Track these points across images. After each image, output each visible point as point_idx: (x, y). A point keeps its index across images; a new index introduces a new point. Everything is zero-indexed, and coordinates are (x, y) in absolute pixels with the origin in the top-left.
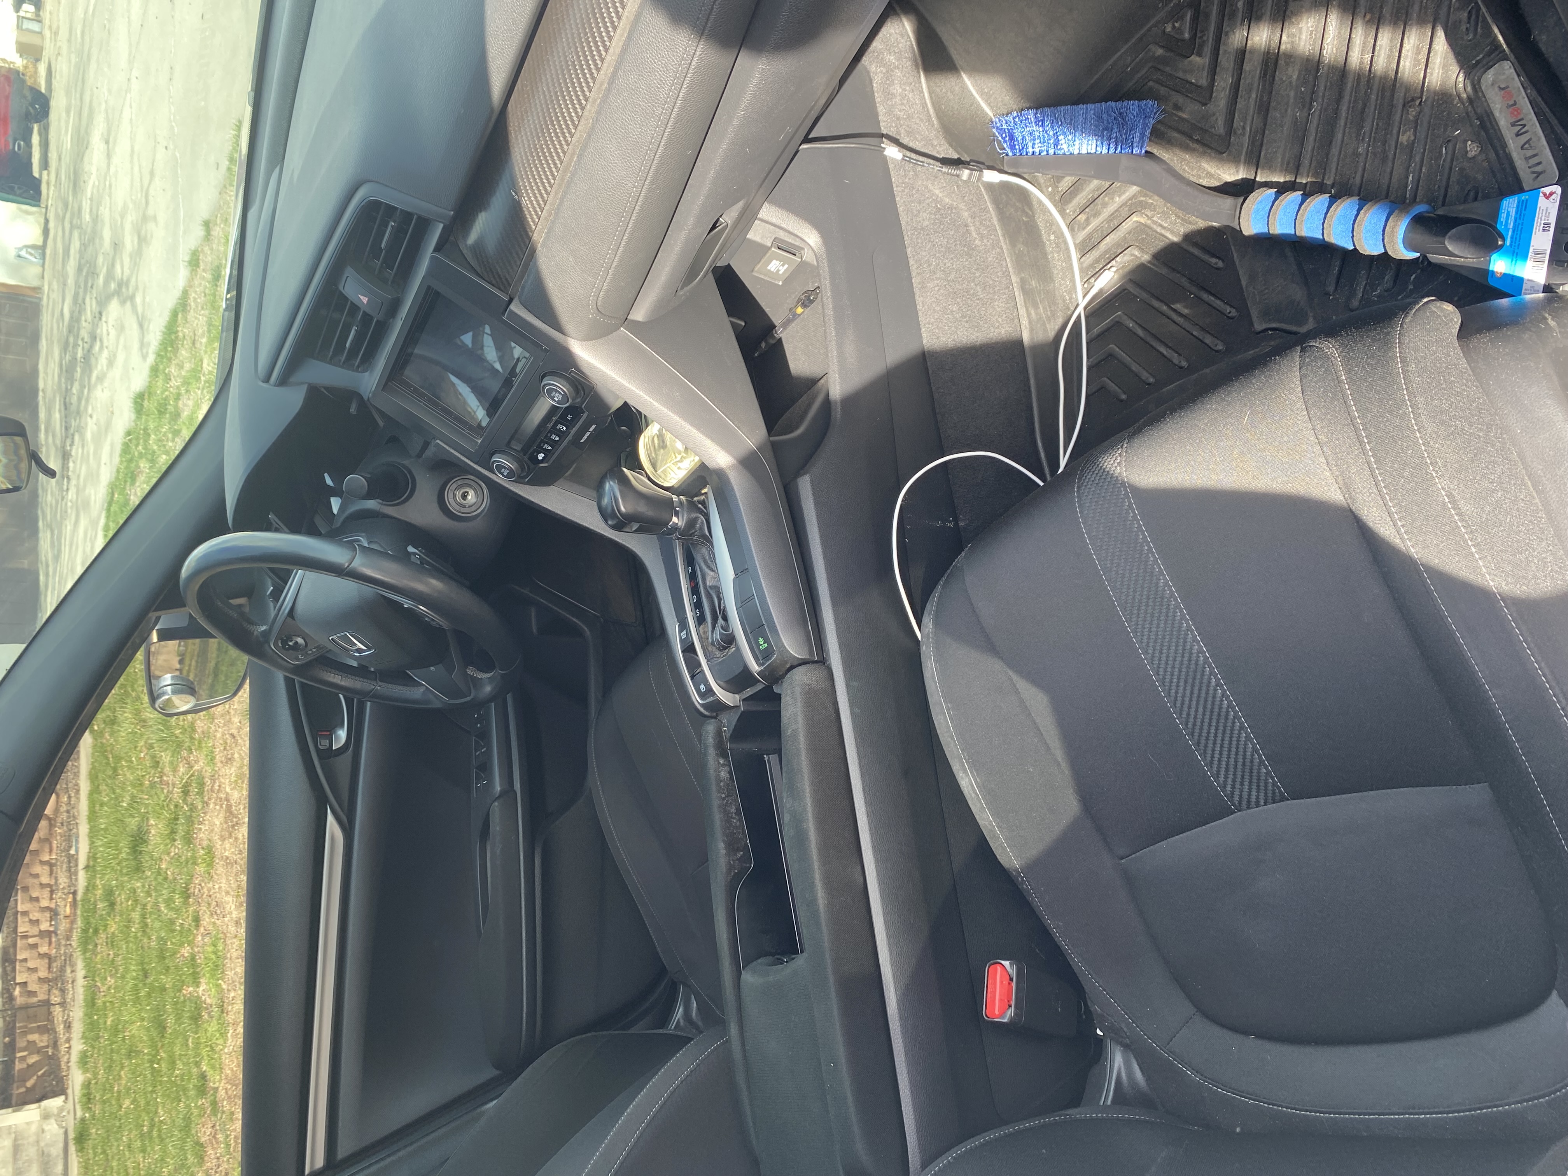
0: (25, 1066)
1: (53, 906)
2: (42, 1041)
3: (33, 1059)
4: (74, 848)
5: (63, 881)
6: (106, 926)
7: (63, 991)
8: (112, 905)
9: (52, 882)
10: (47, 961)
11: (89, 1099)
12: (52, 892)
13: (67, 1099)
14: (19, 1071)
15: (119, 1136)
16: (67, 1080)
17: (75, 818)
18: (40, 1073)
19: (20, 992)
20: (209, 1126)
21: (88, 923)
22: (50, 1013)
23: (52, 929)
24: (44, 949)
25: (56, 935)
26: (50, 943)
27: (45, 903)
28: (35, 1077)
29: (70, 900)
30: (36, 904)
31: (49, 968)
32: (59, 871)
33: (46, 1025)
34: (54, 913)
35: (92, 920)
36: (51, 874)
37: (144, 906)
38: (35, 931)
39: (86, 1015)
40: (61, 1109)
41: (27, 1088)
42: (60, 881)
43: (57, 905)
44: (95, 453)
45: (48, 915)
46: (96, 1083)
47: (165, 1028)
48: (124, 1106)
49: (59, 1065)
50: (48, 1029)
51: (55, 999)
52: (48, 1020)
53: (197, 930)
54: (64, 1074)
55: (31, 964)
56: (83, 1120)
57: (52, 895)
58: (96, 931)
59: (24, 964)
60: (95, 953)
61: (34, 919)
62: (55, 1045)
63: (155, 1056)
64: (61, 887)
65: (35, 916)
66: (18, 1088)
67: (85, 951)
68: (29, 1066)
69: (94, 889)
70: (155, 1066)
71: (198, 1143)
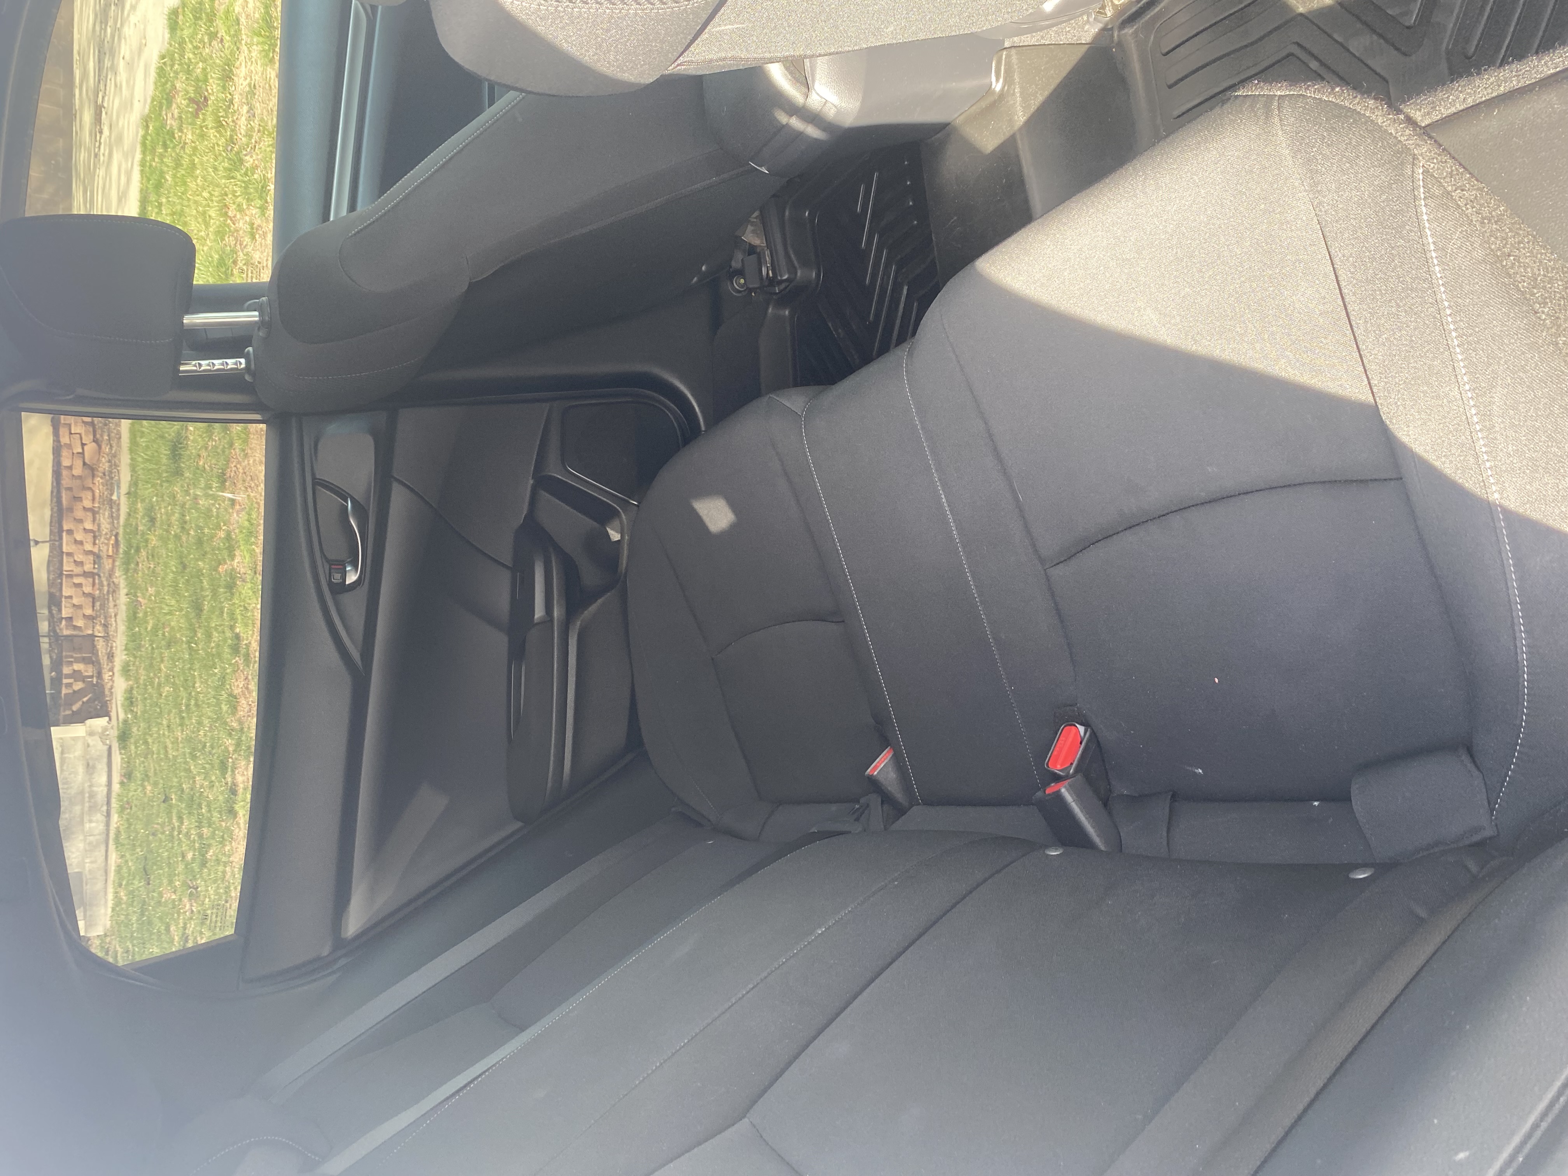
0: (71, 691)
1: (96, 550)
2: (86, 671)
3: (78, 686)
4: (115, 494)
5: (105, 526)
6: (147, 541)
7: (105, 626)
8: (153, 520)
9: (95, 528)
10: (91, 600)
11: (132, 703)
12: (95, 537)
13: (110, 719)
14: (65, 694)
15: (159, 721)
16: (111, 704)
17: (116, 466)
18: (85, 699)
19: (66, 625)
20: (242, 680)
21: (130, 546)
22: (94, 646)
23: (96, 571)
24: (88, 589)
25: (99, 576)
26: (94, 584)
27: (88, 547)
28: (80, 703)
29: (112, 542)
30: (80, 547)
31: (93, 607)
32: (102, 519)
33: (91, 657)
34: (97, 558)
35: (133, 541)
36: (94, 520)
37: (183, 506)
38: (78, 570)
39: (128, 628)
40: (105, 729)
41: (73, 711)
42: (103, 526)
43: (100, 550)
44: (128, 82)
45: (92, 558)
46: (138, 687)
47: (201, 611)
48: (164, 695)
49: (103, 692)
50: (92, 660)
51: (99, 631)
52: (93, 654)
53: (233, 509)
54: (107, 699)
55: (75, 601)
56: (125, 721)
57: (95, 541)
58: (138, 550)
59: (69, 600)
60: (136, 571)
61: (79, 560)
62: (99, 675)
63: (192, 638)
64: (104, 533)
65: (79, 557)
66: (64, 711)
67: (127, 571)
68: (74, 692)
69: (135, 512)
70: (193, 645)
71: (231, 695)
